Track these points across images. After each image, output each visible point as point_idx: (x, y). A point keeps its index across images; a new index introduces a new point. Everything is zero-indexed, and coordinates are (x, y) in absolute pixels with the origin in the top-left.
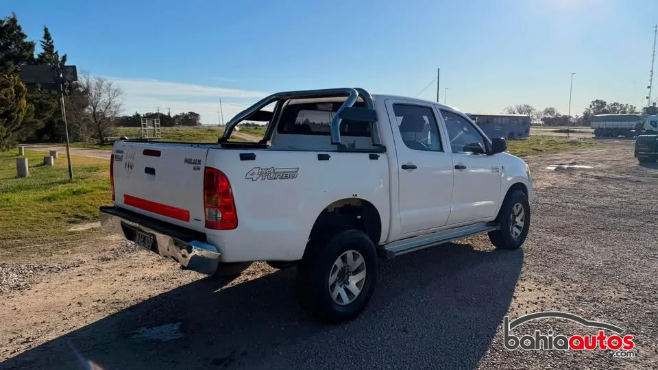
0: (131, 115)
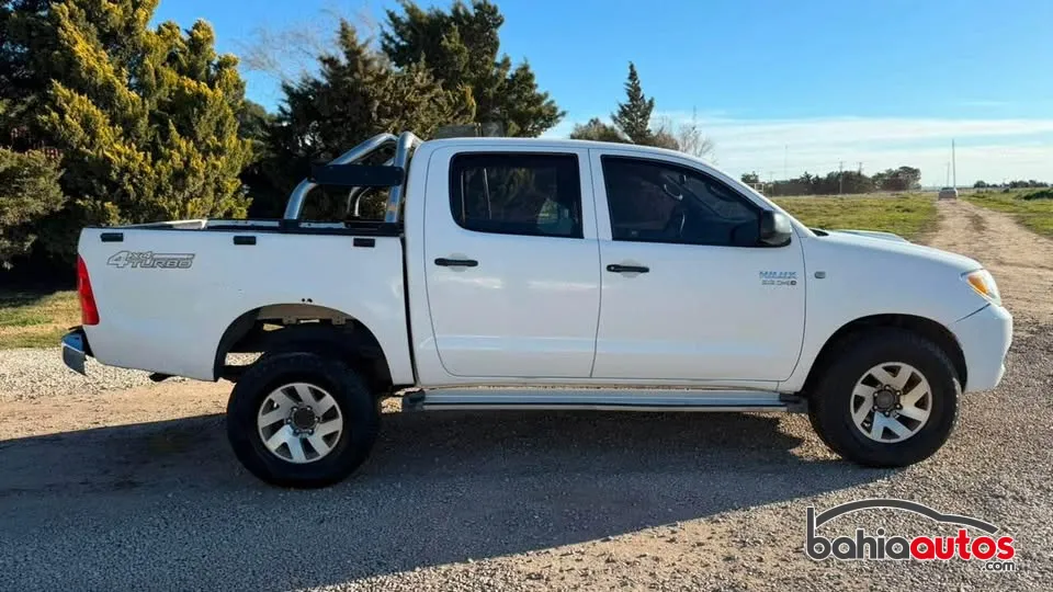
0: (798, 178)
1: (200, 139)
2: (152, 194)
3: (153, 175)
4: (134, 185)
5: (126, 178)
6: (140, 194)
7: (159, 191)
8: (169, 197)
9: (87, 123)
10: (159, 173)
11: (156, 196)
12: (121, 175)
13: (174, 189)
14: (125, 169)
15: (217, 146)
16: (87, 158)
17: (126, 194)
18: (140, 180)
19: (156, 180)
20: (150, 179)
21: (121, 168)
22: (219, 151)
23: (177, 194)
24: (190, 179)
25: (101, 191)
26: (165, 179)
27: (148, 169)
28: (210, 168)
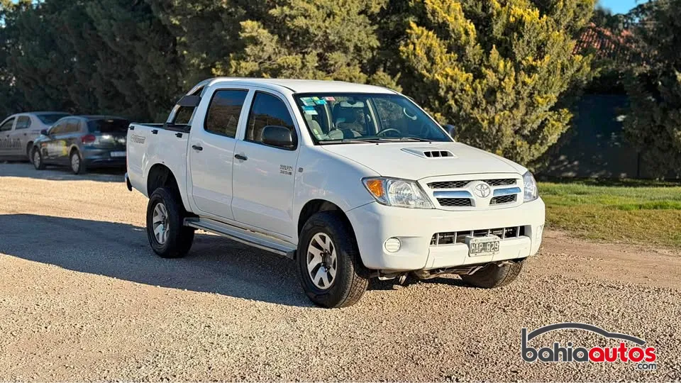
1: (519, 58)
2: (469, 107)
3: (471, 92)
4: (456, 101)
5: (449, 96)
6: (460, 108)
7: (476, 105)
8: (483, 110)
9: (429, 51)
10: (475, 90)
11: (473, 109)
12: (447, 92)
13: (487, 103)
14: (449, 88)
15: (532, 65)
16: (425, 79)
17: (450, 107)
18: (460, 96)
19: (472, 96)
20: (468, 95)
21: (447, 87)
22: (531, 70)
23: (489, 107)
24: (499, 95)
25: (435, 105)
26: (480, 95)
27: (467, 87)
28: (520, 84)
